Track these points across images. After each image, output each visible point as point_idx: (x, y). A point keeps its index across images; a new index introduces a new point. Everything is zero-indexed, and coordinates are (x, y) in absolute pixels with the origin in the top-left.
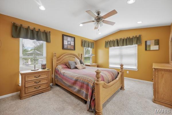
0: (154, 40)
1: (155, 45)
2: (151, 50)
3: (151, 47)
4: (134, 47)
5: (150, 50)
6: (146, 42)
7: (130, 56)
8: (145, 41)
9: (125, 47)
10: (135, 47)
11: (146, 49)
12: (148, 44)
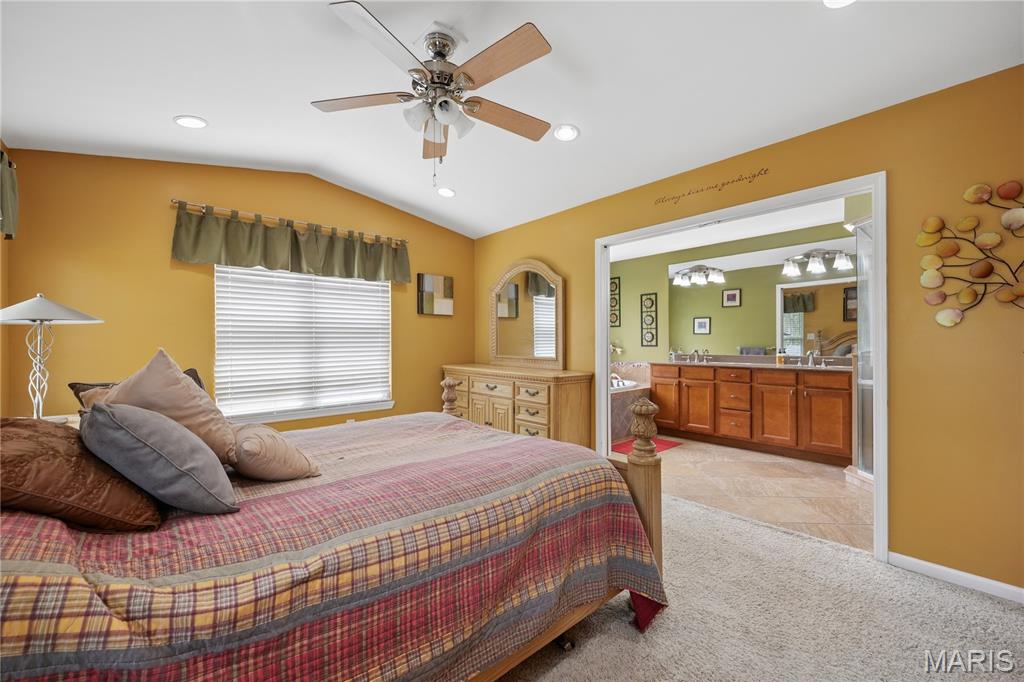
0: (442, 278)
1: (445, 297)
2: (435, 313)
3: (435, 300)
4: (378, 291)
5: (432, 315)
6: (420, 277)
7: (356, 335)
8: (419, 275)
9: (336, 281)
10: (384, 291)
11: (420, 310)
12: (427, 287)
